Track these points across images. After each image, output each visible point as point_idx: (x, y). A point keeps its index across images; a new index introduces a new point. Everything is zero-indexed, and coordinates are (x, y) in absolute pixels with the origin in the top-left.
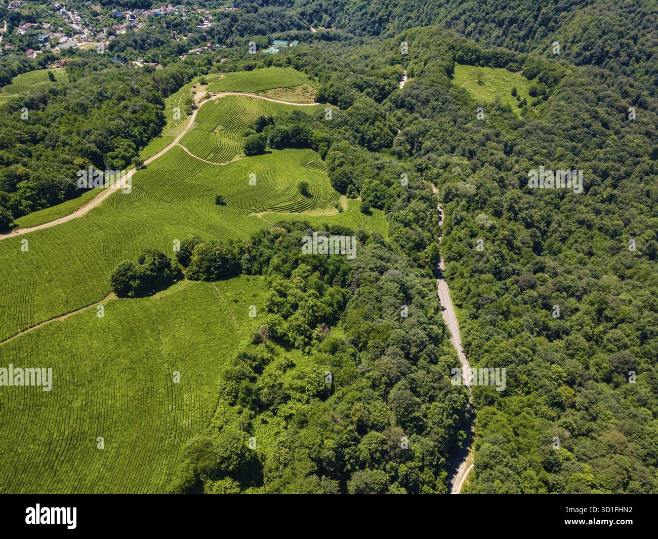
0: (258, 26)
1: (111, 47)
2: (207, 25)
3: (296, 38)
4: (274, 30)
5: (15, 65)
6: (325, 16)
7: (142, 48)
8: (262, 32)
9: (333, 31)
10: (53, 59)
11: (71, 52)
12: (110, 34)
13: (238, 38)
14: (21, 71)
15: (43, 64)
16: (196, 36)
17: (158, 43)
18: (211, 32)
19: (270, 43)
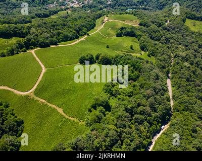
0: (124, 4)
1: (82, 7)
2: (109, 3)
3: (135, 8)
4: (128, 6)
5: (59, 9)
6: (145, 3)
7: (90, 8)
8: (124, 6)
9: (147, 7)
10: (68, 8)
11: (72, 7)
12: (83, 3)
13: (117, 7)
14: (60, 10)
15: (65, 10)
16: (106, 6)
17: (95, 7)
18: (110, 5)
19: (127, 9)
